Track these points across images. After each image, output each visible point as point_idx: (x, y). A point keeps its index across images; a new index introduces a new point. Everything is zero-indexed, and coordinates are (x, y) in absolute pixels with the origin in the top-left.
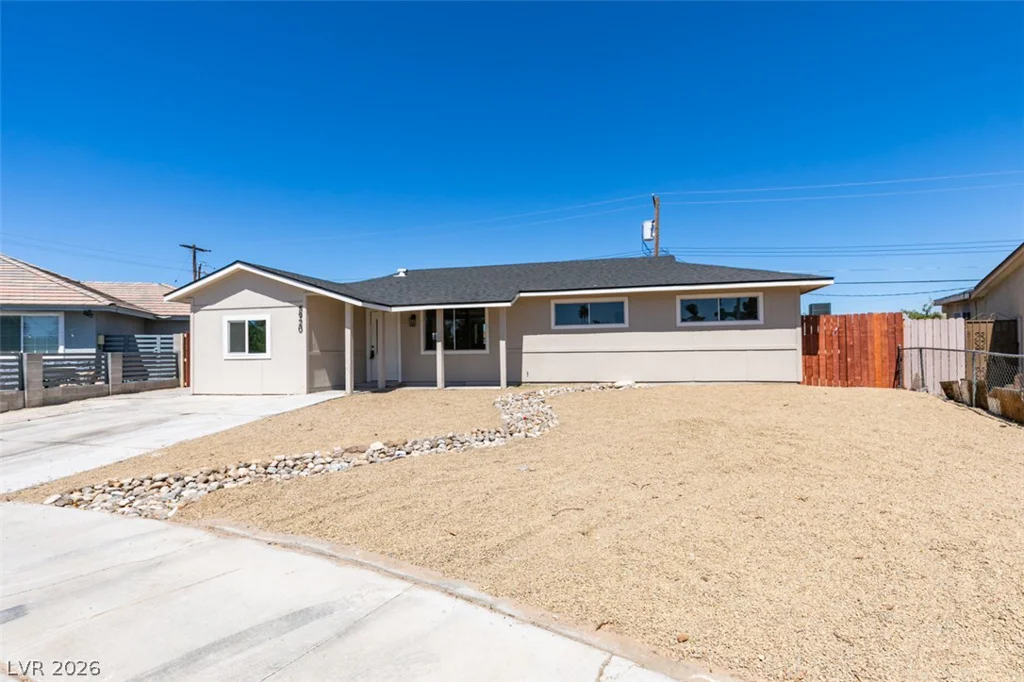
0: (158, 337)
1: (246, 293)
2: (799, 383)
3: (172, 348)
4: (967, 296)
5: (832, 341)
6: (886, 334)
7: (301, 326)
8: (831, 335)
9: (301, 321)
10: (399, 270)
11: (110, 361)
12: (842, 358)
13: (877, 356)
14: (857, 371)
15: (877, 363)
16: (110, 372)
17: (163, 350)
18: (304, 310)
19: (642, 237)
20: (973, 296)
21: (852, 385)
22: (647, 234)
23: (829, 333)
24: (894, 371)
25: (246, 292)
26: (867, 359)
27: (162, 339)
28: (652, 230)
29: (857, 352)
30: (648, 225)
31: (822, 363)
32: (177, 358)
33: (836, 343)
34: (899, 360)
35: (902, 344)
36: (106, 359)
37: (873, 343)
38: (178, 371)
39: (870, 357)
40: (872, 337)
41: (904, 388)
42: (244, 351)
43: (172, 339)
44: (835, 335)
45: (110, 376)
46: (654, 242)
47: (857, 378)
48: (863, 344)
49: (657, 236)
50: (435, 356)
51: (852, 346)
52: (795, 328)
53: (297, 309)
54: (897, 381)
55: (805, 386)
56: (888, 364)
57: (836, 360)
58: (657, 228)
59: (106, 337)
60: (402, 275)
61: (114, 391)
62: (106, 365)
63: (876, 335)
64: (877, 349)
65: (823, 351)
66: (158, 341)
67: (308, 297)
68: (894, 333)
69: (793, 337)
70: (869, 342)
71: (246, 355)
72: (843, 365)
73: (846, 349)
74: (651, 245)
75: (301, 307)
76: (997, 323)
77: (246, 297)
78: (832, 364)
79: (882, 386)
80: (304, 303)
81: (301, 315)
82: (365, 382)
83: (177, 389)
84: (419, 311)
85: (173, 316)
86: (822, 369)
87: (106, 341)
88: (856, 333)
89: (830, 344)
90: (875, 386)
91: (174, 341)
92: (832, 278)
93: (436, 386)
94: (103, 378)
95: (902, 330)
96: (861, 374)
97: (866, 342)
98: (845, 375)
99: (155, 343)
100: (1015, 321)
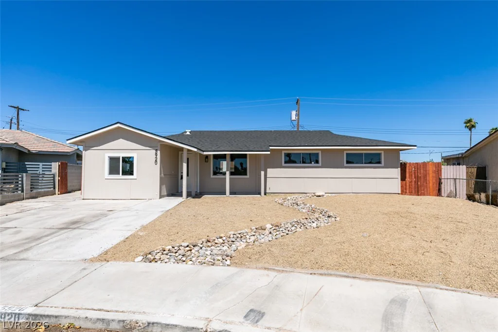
0: (41, 164)
1: (121, 141)
2: (399, 194)
3: (51, 171)
4: (460, 156)
5: (412, 175)
6: (434, 172)
7: (156, 160)
8: (411, 172)
9: (156, 158)
10: (186, 131)
11: (25, 179)
12: (416, 182)
13: (431, 181)
14: (422, 189)
15: (431, 185)
16: (24, 185)
17: (43, 172)
18: (159, 152)
19: (291, 118)
20: (463, 156)
21: (420, 195)
22: (294, 118)
23: (410, 171)
24: (437, 189)
25: (121, 139)
26: (427, 183)
27: (43, 165)
28: (296, 115)
29: (422, 180)
30: (294, 113)
31: (408, 184)
32: (54, 177)
33: (413, 175)
34: (440, 183)
35: (441, 176)
36: (22, 177)
37: (429, 177)
38: (54, 185)
39: (428, 182)
40: (429, 173)
41: (442, 196)
42: (119, 174)
43: (51, 165)
44: (413, 172)
45: (24, 188)
46: (297, 121)
47: (422, 191)
48: (425, 176)
49: (298, 119)
50: (225, 178)
51: (421, 177)
52: (397, 168)
53: (155, 151)
54: (439, 193)
55: (400, 195)
56: (435, 185)
57: (413, 183)
58: (298, 115)
59: (6, 163)
60: (188, 133)
61: (27, 197)
62: (22, 181)
63: (431, 172)
64: (431, 179)
65: (408, 179)
66: (41, 166)
67: (161, 145)
68: (438, 171)
69: (396, 172)
70: (428, 176)
71: (120, 176)
72: (416, 186)
73: (418, 178)
74: (295, 123)
75: (156, 150)
76: (478, 168)
77: (121, 143)
78: (412, 185)
79: (433, 195)
80: (159, 148)
81: (156, 154)
82: (178, 192)
83: (54, 196)
84: (210, 155)
85: (39, 151)
86: (408, 187)
87: (6, 166)
88: (422, 171)
89: (411, 176)
90: (430, 195)
91: (52, 166)
92: (416, 146)
93: (225, 194)
94: (20, 189)
95: (441, 171)
96: (424, 190)
97: (426, 175)
98: (418, 190)
99: (39, 168)
100: (485, 167)
